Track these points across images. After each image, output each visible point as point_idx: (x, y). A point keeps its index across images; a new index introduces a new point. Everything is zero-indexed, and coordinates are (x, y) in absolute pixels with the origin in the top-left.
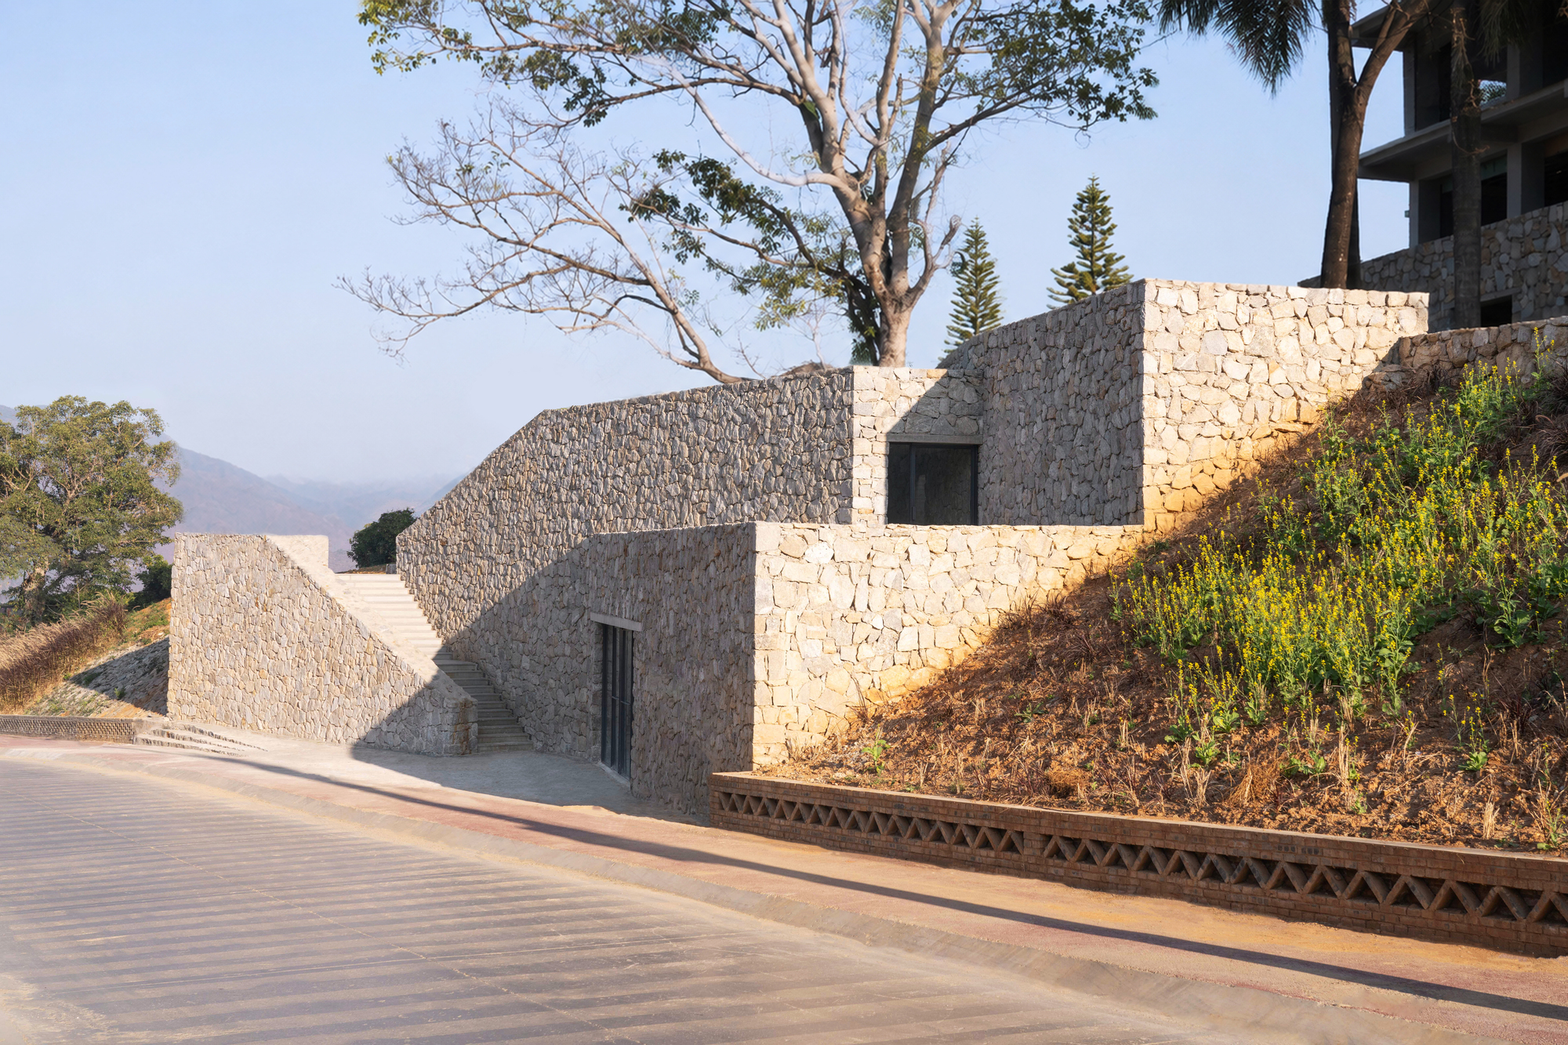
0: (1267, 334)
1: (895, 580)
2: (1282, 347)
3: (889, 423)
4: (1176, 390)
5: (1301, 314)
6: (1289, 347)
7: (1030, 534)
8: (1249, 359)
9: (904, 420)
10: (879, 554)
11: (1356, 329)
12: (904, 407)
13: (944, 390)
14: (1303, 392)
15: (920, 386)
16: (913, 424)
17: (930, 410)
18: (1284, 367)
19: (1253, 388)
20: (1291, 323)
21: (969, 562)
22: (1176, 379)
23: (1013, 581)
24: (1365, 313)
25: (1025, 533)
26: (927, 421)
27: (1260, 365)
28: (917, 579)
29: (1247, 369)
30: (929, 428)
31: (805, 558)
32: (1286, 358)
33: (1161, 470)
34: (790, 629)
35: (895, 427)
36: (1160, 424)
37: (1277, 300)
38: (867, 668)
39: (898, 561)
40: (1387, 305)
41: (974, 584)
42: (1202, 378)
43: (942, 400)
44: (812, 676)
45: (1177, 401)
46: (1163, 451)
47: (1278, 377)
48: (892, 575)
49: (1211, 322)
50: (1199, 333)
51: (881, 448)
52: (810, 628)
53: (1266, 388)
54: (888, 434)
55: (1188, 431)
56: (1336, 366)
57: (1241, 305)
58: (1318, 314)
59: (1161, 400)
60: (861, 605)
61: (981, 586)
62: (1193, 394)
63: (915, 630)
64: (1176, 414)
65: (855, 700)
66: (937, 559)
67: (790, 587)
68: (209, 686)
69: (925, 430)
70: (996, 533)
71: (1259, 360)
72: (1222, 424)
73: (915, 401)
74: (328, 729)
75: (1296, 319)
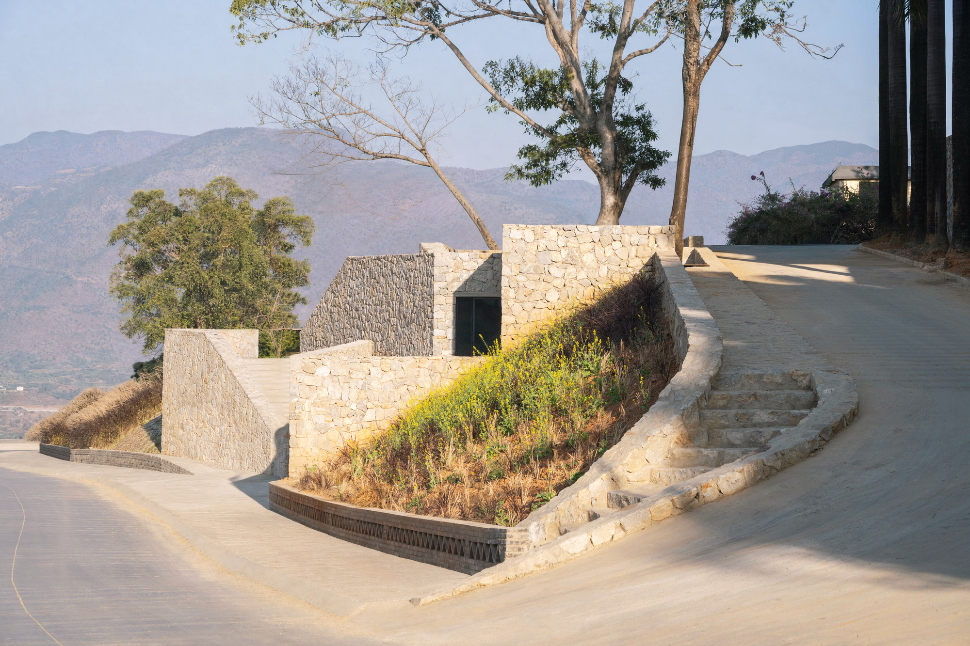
0: (575, 252)
1: (363, 385)
2: (585, 258)
3: (456, 286)
4: (521, 284)
5: (596, 240)
6: (589, 258)
7: (436, 362)
8: (564, 266)
9: (466, 283)
10: (354, 372)
11: (629, 247)
12: (466, 276)
13: (490, 265)
14: (597, 283)
15: (474, 264)
16: (470, 286)
17: (481, 278)
18: (585, 270)
19: (567, 282)
20: (589, 246)
21: (403, 376)
22: (521, 278)
23: (428, 386)
24: (635, 239)
25: (433, 361)
26: (479, 284)
27: (571, 269)
28: (374, 384)
29: (563, 271)
30: (480, 288)
31: (316, 374)
32: (587, 264)
33: (512, 327)
34: (307, 409)
35: (459, 288)
36: (511, 303)
37: (581, 233)
38: (348, 429)
39: (364, 375)
40: (649, 233)
41: (406, 386)
42: (537, 277)
43: (488, 272)
44: (319, 433)
45: (521, 291)
46: (513, 317)
47: (582, 275)
48: (361, 382)
49: (541, 247)
50: (534, 253)
51: (451, 300)
52: (318, 409)
53: (574, 281)
54: (454, 293)
55: (528, 306)
56: (617, 268)
57: (560, 237)
58: (607, 239)
59: (513, 290)
60: (345, 398)
61: (410, 388)
62: (531, 286)
63: (374, 410)
64: (521, 297)
65: (341, 446)
66: (385, 374)
67: (307, 388)
68: (181, 432)
69: (478, 289)
70: (418, 361)
71: (570, 266)
72: (548, 301)
73: (472, 272)
74: (234, 461)
75: (593, 243)
